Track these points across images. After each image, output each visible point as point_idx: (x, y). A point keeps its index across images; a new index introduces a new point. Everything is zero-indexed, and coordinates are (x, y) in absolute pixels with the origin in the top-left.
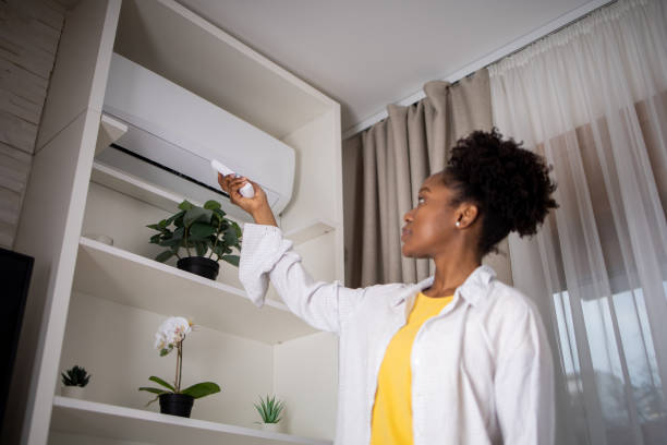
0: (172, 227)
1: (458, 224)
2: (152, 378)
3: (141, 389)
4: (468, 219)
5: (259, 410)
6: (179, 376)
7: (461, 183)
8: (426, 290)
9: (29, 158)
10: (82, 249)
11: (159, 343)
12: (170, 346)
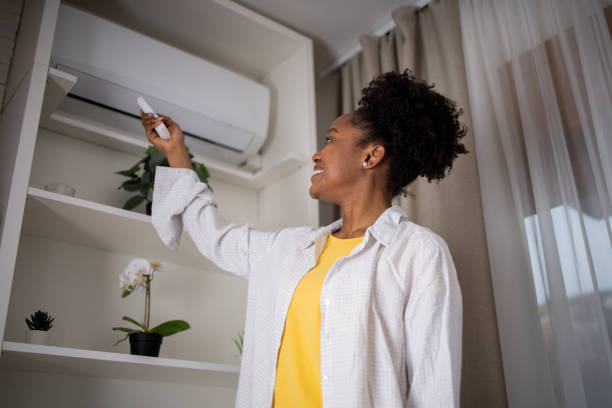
0: (140, 173)
1: (365, 164)
2: (125, 318)
3: (114, 329)
4: (375, 160)
5: (236, 343)
6: (148, 316)
7: (369, 124)
8: (335, 232)
11: (121, 285)
12: (131, 287)
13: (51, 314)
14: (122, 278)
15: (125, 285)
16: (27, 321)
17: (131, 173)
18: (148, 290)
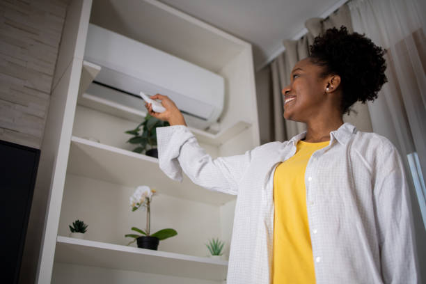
0: (141, 133)
1: (328, 89)
2: (134, 229)
3: (126, 236)
5: (209, 247)
6: (149, 225)
9: (48, 96)
10: (73, 145)
11: (131, 203)
12: (138, 204)
13: (85, 223)
14: (132, 199)
15: (134, 203)
16: (70, 227)
17: (135, 132)
18: (149, 209)
